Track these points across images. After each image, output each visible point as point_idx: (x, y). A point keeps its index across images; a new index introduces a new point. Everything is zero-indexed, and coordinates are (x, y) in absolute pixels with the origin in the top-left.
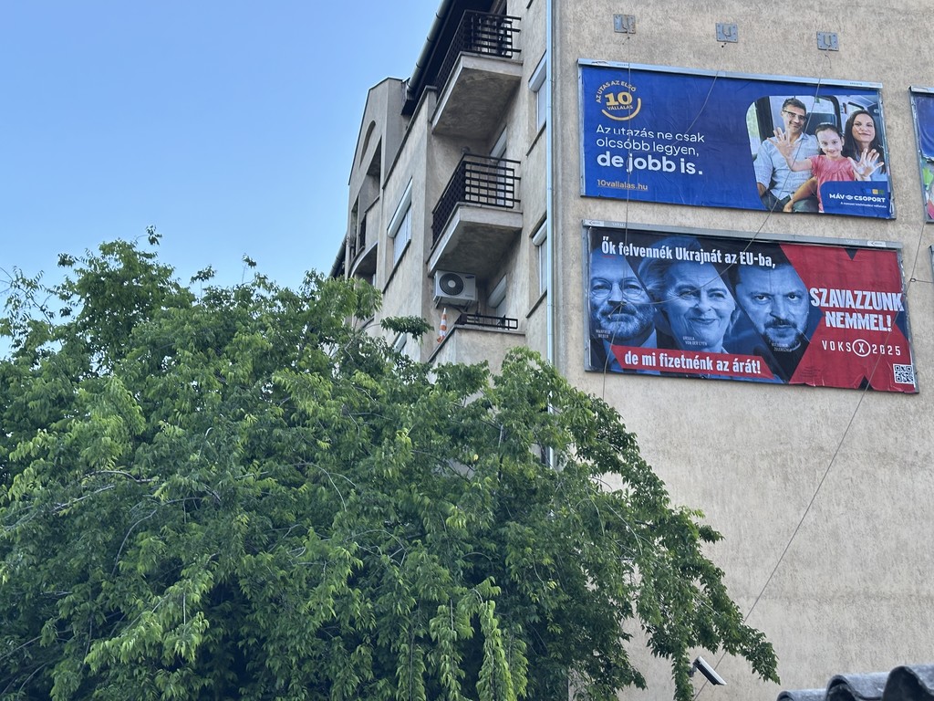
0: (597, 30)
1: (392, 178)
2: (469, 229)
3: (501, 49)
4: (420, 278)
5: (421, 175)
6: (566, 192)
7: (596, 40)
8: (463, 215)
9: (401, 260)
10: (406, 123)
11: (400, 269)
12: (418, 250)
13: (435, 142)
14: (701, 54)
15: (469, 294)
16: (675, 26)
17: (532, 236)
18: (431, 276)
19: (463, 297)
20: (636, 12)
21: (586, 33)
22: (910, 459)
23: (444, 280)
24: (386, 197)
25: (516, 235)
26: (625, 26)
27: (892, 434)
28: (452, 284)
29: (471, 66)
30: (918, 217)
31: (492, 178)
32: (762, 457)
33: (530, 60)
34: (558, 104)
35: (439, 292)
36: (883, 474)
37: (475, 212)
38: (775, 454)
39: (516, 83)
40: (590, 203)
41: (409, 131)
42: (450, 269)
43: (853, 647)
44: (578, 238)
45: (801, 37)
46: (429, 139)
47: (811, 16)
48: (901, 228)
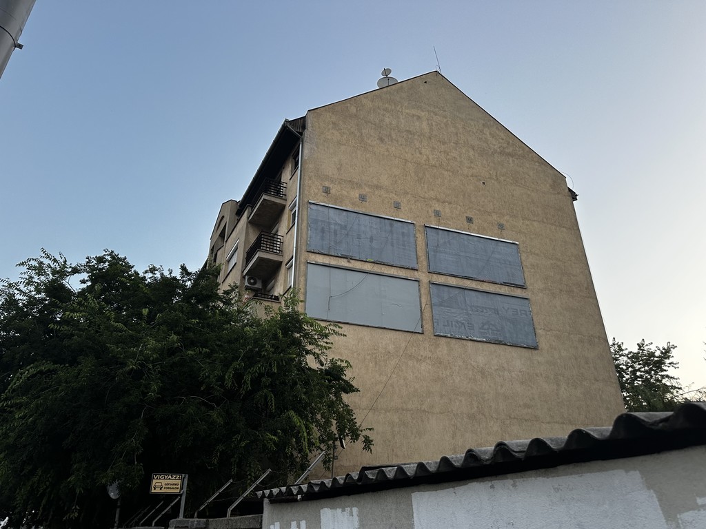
0: (316, 191)
1: (230, 238)
2: (260, 260)
3: (278, 193)
4: (239, 278)
5: (243, 237)
6: (301, 249)
7: (316, 195)
8: (258, 255)
9: (231, 270)
10: (237, 218)
11: (231, 274)
12: (239, 267)
13: (249, 226)
14: (353, 204)
15: (258, 285)
16: (345, 193)
17: (286, 265)
18: (244, 277)
19: (256, 286)
20: (331, 186)
21: (312, 191)
22: (420, 358)
23: (249, 280)
24: (227, 245)
25: (280, 263)
26: (327, 191)
27: (414, 348)
28: (252, 281)
29: (266, 198)
30: (425, 270)
31: (272, 241)
32: (368, 355)
33: (290, 199)
34: (300, 216)
35: (247, 284)
36: (410, 363)
37: (264, 254)
38: (373, 353)
39: (284, 207)
40: (310, 254)
41: (239, 221)
42: (252, 275)
43: (397, 429)
44: (304, 267)
45: (388, 202)
46: (247, 224)
47: (392, 195)
48: (420, 273)
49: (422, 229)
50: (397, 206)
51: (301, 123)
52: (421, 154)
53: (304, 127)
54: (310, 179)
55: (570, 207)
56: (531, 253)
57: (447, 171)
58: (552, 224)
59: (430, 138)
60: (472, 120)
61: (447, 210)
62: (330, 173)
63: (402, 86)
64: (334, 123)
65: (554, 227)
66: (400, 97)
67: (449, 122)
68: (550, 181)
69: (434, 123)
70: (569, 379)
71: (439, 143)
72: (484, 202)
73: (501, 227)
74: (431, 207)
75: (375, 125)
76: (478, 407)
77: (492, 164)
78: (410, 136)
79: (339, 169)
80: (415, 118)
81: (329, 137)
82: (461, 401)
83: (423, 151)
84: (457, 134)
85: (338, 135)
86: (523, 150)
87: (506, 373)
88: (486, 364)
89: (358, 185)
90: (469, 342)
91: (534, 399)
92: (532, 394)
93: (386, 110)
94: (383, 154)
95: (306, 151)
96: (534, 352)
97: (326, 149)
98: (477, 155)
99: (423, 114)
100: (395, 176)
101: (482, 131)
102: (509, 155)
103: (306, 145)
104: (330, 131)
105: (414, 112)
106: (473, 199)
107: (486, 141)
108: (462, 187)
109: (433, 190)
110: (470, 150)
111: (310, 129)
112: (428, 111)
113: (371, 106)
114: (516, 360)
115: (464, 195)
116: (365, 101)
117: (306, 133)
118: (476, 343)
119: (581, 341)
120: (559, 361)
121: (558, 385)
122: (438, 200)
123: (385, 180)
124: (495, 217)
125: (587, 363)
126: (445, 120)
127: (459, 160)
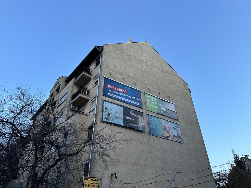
0: (107, 73)
1: (62, 90)
2: (81, 98)
3: (89, 73)
5: (70, 89)
6: (100, 94)
7: (106, 74)
8: (80, 95)
9: (63, 102)
11: (62, 104)
12: (68, 101)
14: (120, 81)
15: (76, 109)
16: (117, 76)
17: (91, 101)
18: (70, 105)
20: (112, 72)
21: (105, 73)
22: (144, 143)
23: (72, 106)
24: (60, 93)
25: (87, 101)
26: (111, 74)
27: (142, 139)
28: (74, 107)
29: (84, 74)
30: (145, 109)
31: (86, 91)
33: (94, 76)
34: (100, 81)
35: (71, 108)
36: (140, 145)
37: (82, 95)
39: (91, 78)
41: (66, 85)
42: (74, 104)
45: (132, 82)
46: (73, 84)
47: (133, 80)
48: (143, 110)
49: (144, 94)
50: (135, 84)
51: (102, 48)
52: (143, 67)
53: (102, 50)
54: (104, 68)
55: (190, 95)
56: (179, 108)
57: (151, 75)
58: (184, 99)
59: (146, 63)
60: (159, 60)
61: (152, 89)
62: (112, 68)
63: (136, 44)
64: (113, 51)
65: (185, 100)
66: (136, 47)
67: (152, 59)
68: (183, 85)
69: (147, 58)
70: (193, 155)
71: (148, 65)
72: (163, 88)
73: (169, 97)
74: (146, 86)
75: (128, 54)
76: (164, 165)
77: (165, 76)
78: (139, 61)
79: (115, 67)
80: (141, 55)
81: (112, 55)
82: (158, 162)
83: (144, 67)
84: (154, 63)
85: (115, 55)
86: (174, 73)
87: (173, 152)
88: (167, 148)
89: (122, 74)
90: (160, 138)
91: (183, 163)
92: (182, 160)
93: (131, 50)
94: (130, 65)
95: (103, 58)
96: (182, 144)
97: (110, 59)
98: (160, 72)
99: (143, 54)
100: (134, 73)
101: (162, 64)
102: (170, 74)
103: (103, 56)
104: (112, 53)
105: (140, 53)
106: (160, 86)
107: (163, 68)
108: (156, 81)
109: (147, 81)
110: (159, 70)
111: (105, 51)
112: (145, 54)
113: (126, 48)
114: (177, 147)
115: (157, 85)
116: (124, 46)
117: (104, 52)
118: (163, 139)
119: (196, 142)
120: (190, 148)
121: (190, 158)
122: (149, 85)
123: (131, 74)
124: (167, 94)
125: (198, 150)
126: (150, 58)
127: (155, 72)
